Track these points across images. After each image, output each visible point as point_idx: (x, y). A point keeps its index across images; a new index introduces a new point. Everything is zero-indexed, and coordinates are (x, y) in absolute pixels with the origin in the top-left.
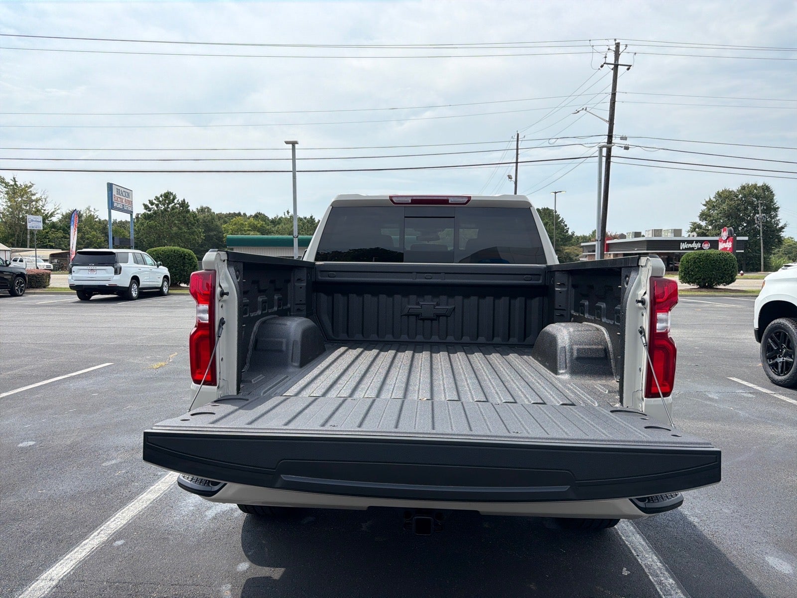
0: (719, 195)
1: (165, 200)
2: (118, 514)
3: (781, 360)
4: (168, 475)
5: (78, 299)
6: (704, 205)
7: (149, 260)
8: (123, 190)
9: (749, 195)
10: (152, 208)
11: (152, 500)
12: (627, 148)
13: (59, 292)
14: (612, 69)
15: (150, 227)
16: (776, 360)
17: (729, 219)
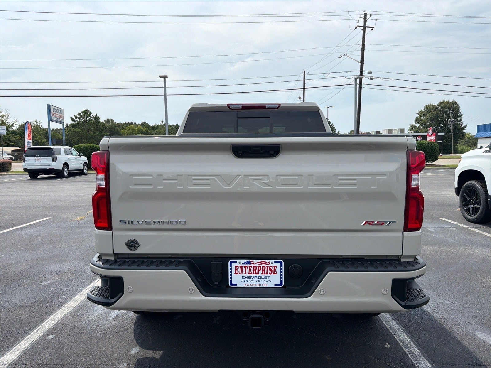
0: (427, 108)
1: (84, 115)
2: (51, 317)
3: (472, 206)
4: (85, 290)
5: (29, 178)
6: (418, 114)
7: (74, 152)
8: (57, 109)
9: (444, 107)
10: (76, 120)
11: (74, 307)
12: (371, 79)
13: (17, 174)
14: (362, 30)
15: (75, 132)
16: (469, 206)
17: (433, 122)
